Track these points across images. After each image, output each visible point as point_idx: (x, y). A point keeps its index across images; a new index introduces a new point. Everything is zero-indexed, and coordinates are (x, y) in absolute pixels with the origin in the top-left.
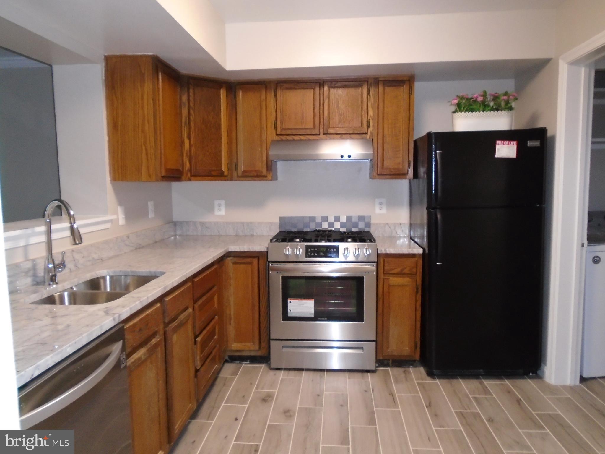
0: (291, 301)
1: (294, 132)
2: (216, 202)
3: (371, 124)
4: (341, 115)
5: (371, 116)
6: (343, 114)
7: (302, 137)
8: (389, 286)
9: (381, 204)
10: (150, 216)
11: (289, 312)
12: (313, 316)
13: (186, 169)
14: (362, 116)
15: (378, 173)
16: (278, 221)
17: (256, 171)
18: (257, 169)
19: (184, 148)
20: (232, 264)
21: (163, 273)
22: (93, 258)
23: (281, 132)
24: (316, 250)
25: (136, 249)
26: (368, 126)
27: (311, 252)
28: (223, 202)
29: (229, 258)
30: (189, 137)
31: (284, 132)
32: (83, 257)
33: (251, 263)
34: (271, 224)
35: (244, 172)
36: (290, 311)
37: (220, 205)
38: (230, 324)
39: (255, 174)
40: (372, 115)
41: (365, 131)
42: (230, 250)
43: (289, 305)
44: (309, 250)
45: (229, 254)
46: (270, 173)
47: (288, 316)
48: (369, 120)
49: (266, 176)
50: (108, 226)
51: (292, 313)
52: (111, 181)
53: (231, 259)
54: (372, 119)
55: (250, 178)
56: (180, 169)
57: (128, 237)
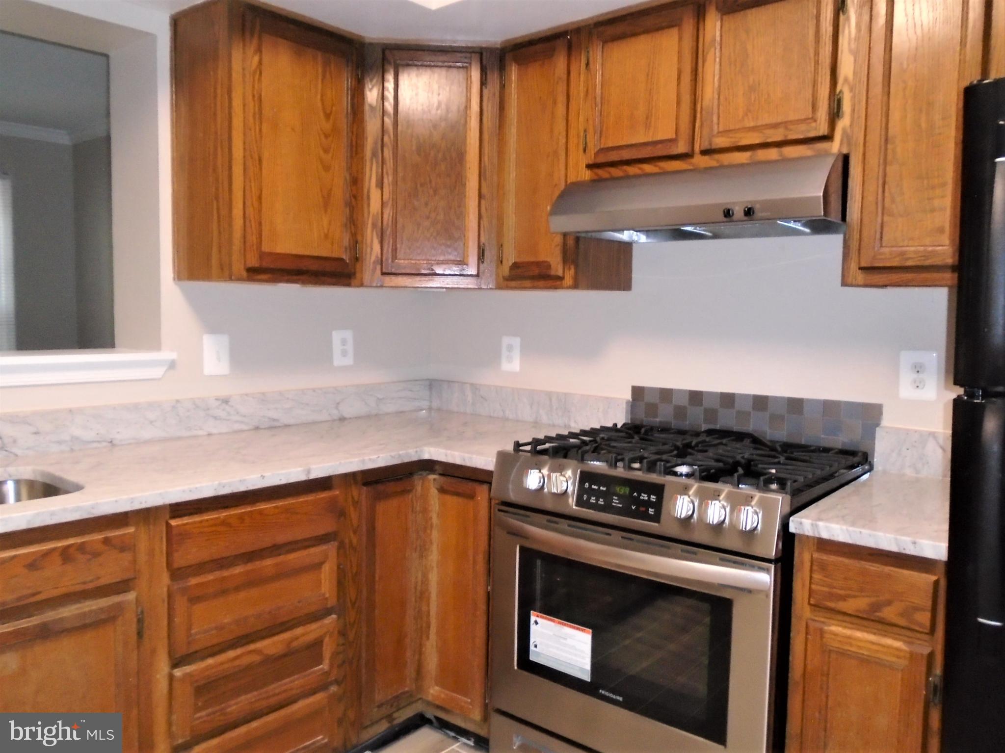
0: (539, 620)
1: (626, 155)
2: (506, 341)
3: (846, 107)
4: (752, 89)
5: (846, 80)
6: (759, 84)
7: (648, 168)
8: (826, 651)
9: (918, 369)
11: (532, 648)
12: (587, 678)
14: (814, 81)
15: (863, 265)
17: (538, 264)
18: (541, 258)
19: (369, 213)
21: (79, 489)
22: (74, 439)
23: (595, 157)
24: (605, 489)
25: (257, 428)
26: (835, 114)
27: (591, 492)
28: (516, 341)
29: (432, 477)
31: (602, 159)
32: (36, 434)
35: (515, 266)
36: (536, 646)
37: (510, 348)
38: (428, 638)
39: (536, 271)
40: (851, 76)
41: (823, 130)
42: (426, 456)
43: (533, 628)
44: (587, 485)
45: (428, 466)
46: (570, 269)
47: (531, 659)
48: (841, 92)
49: (561, 278)
50: (158, 372)
51: (538, 654)
52: (174, 279)
53: (434, 480)
54: (851, 90)
55: (528, 283)
56: (344, 257)
57: (226, 401)
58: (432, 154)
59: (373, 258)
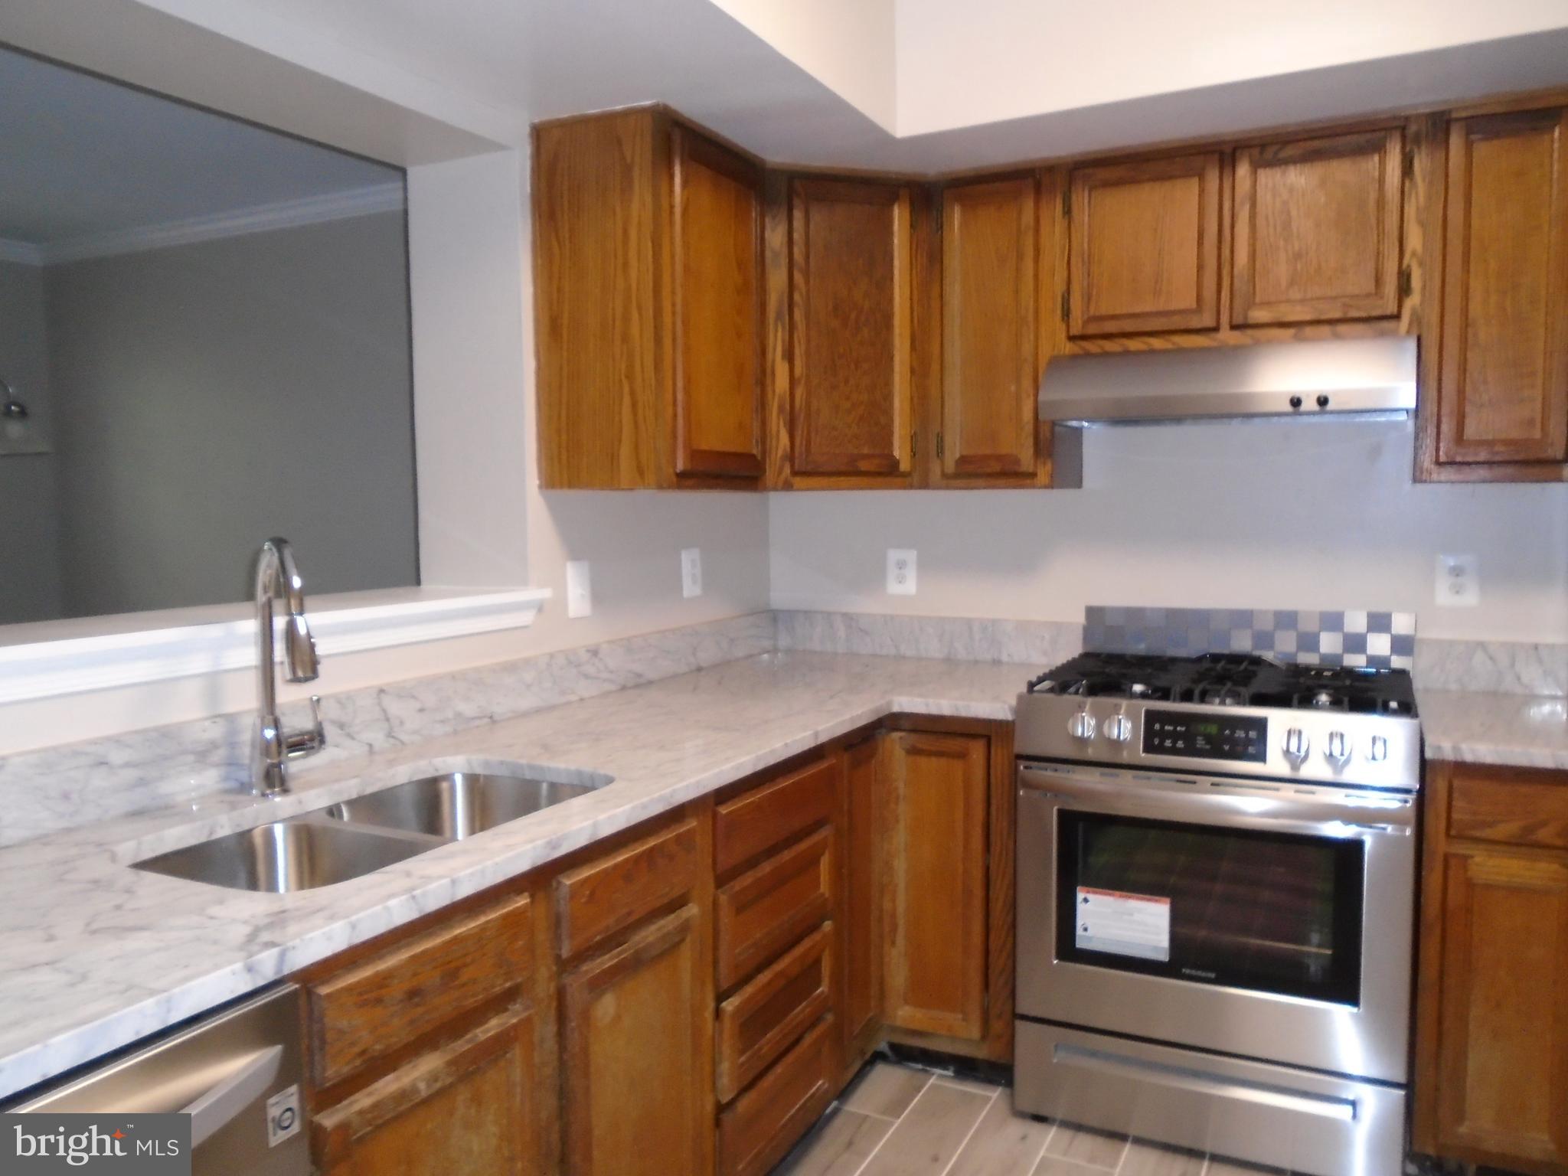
0: (1090, 897)
1: (1129, 326)
2: (894, 555)
3: (1416, 282)
4: (1298, 256)
5: (1414, 254)
6: (1307, 253)
7: (1157, 343)
8: (1469, 885)
9: (1457, 572)
10: (686, 593)
11: (1079, 931)
12: (1164, 957)
13: (776, 454)
14: (1378, 253)
15: (1442, 458)
16: (1080, 619)
17: (999, 458)
18: (1004, 450)
19: (774, 391)
20: (903, 753)
21: (609, 780)
22: (459, 715)
23: (1083, 327)
24: (1183, 729)
25: (624, 688)
26: (1404, 289)
27: (1163, 735)
28: (911, 556)
29: (896, 735)
30: (789, 356)
31: (1092, 329)
32: (421, 710)
33: (962, 755)
34: (1058, 627)
35: (963, 460)
36: (1086, 929)
37: (901, 565)
38: (893, 943)
39: (996, 467)
40: (1419, 248)
41: (1391, 308)
42: (896, 709)
43: (1081, 908)
44: (1157, 726)
45: (890, 722)
46: (1045, 463)
47: (1077, 946)
48: (1409, 266)
49: (1033, 475)
50: (526, 618)
51: (1090, 939)
52: (540, 487)
53: (901, 738)
54: (1421, 264)
55: (981, 482)
56: (755, 452)
57: (594, 652)
58: (853, 316)
59: (780, 453)
